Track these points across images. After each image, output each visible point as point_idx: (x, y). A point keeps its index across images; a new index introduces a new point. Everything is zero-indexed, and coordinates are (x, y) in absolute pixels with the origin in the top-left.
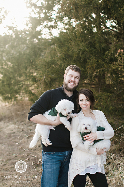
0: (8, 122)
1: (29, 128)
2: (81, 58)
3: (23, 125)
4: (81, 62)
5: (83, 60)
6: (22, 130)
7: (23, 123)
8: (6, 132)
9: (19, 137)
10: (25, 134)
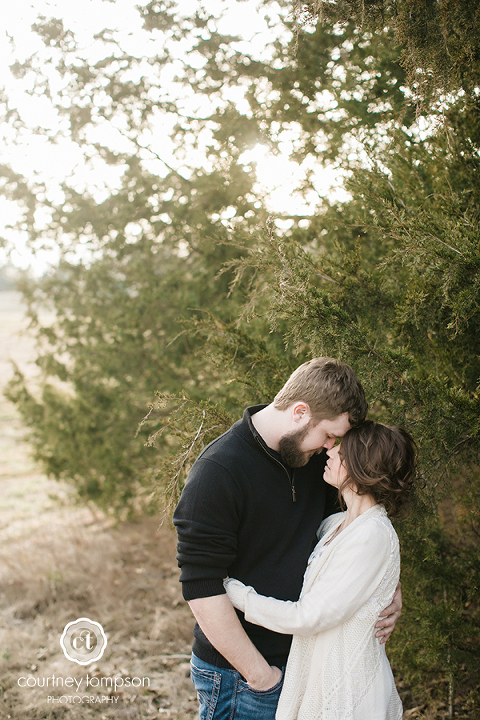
2: (448, 310)
4: (453, 337)
5: (463, 325)
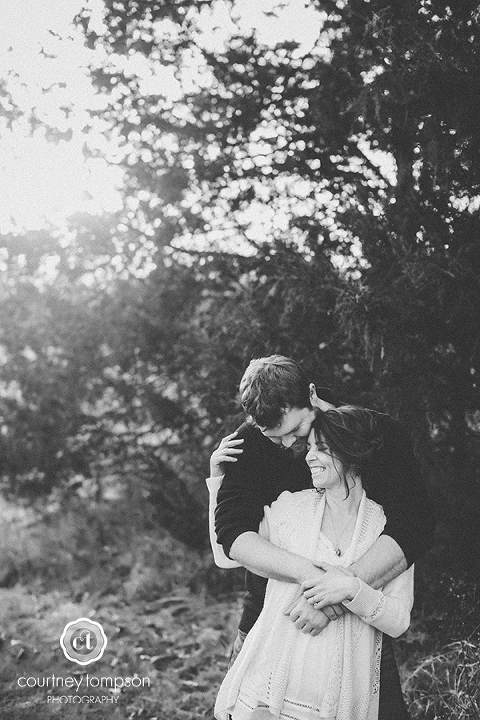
0: (44, 593)
1: (148, 620)
3: (116, 606)
6: (122, 629)
7: (113, 598)
8: (46, 636)
9: (115, 662)
10: (140, 649)
